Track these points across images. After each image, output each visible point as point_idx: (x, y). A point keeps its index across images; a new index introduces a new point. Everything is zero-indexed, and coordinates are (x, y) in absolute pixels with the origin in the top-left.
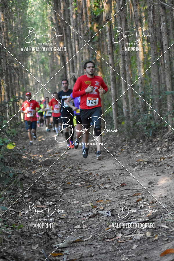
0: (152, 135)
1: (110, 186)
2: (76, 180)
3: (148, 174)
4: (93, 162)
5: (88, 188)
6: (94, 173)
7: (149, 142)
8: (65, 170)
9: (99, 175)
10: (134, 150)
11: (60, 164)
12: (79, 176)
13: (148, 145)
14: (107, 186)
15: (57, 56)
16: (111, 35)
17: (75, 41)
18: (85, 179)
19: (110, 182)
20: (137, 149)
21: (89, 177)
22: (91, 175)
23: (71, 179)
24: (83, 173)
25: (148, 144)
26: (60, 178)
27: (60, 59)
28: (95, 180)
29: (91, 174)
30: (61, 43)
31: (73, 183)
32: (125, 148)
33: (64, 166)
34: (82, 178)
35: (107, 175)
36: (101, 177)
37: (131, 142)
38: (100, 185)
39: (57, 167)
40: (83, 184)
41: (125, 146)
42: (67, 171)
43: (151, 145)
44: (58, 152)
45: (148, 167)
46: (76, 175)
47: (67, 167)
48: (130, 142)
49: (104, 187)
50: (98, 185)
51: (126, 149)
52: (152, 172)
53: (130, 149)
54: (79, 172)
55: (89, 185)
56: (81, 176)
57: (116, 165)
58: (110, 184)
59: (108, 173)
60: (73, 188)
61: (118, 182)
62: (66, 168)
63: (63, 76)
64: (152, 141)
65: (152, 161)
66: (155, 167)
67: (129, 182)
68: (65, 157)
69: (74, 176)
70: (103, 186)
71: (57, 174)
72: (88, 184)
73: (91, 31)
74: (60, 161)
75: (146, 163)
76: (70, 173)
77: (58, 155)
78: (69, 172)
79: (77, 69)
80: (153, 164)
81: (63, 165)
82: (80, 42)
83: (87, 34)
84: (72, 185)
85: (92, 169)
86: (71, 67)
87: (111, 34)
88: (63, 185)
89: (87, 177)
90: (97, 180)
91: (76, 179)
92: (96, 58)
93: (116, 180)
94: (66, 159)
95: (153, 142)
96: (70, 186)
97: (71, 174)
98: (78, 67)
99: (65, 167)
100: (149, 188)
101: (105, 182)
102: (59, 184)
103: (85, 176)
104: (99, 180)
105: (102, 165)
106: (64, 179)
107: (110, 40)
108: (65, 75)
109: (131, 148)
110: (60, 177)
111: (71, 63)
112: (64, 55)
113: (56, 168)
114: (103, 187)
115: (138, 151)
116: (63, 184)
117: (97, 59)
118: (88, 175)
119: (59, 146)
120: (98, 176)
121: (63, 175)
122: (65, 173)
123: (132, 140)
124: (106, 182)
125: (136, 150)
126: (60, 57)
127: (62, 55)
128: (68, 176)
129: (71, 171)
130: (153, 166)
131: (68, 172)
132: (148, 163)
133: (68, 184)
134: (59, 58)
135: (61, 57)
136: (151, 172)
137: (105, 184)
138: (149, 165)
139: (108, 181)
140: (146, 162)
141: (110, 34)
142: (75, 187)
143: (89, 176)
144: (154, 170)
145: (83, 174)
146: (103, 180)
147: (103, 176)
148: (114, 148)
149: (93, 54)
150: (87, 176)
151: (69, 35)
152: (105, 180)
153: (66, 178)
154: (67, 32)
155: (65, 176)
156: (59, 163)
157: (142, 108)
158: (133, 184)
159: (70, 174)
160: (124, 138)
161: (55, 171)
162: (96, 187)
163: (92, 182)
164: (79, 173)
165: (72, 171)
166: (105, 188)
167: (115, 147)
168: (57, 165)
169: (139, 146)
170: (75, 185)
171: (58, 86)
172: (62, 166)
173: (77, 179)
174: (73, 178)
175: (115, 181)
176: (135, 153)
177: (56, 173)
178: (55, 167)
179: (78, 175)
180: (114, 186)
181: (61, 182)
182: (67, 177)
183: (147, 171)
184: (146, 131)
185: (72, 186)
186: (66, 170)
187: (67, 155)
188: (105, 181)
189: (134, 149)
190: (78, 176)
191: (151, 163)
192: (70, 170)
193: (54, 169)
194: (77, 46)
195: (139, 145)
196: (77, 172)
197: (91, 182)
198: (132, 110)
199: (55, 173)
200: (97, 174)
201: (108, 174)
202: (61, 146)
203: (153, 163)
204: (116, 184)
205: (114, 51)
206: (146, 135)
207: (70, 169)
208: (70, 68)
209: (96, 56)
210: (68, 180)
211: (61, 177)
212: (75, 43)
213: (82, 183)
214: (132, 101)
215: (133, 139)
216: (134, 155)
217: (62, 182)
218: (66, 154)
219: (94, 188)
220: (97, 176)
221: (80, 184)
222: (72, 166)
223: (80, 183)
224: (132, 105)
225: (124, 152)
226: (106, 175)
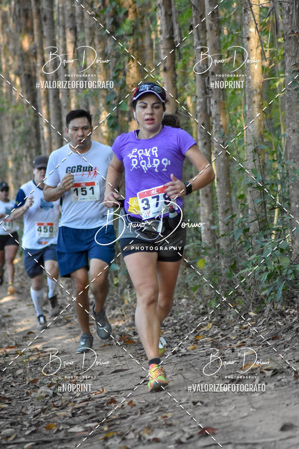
0: (283, 296)
1: (169, 433)
2: (70, 418)
3: (277, 402)
4: (116, 371)
5: (106, 439)
6: (122, 399)
7: (274, 315)
8: (37, 392)
9: (135, 405)
10: (233, 338)
11: (20, 374)
12: (79, 409)
13: (270, 325)
14: (161, 434)
15: (12, 76)
16: (171, 15)
17: (64, 33)
18: (95, 414)
19: (169, 422)
20: (240, 336)
21: (108, 410)
22: (113, 405)
23: (55, 415)
24: (89, 399)
25: (271, 322)
26: (24, 414)
27: (22, 85)
28: (125, 418)
29: (113, 401)
30: (23, 37)
31: (61, 428)
32: (205, 332)
33: (35, 381)
34: (88, 414)
35: (158, 404)
36: (142, 411)
37: (222, 317)
38: (139, 432)
39: (14, 385)
40: (91, 429)
41: (205, 328)
42: (43, 394)
43: (279, 326)
44: (14, 344)
45: (277, 383)
46: (70, 405)
47: (42, 384)
48: (219, 318)
49: (151, 437)
50: (133, 431)
51: (207, 336)
52: (288, 399)
53: (219, 336)
54: (76, 397)
55: (107, 432)
56: (83, 407)
57: (184, 378)
58: (169, 428)
59: (161, 400)
60: (63, 440)
61: (190, 425)
62: (38, 388)
63: (28, 132)
64: (282, 314)
65: (285, 367)
66: (296, 384)
67: (222, 425)
68: (34, 358)
69: (63, 408)
70: (149, 434)
71: (14, 403)
72: (106, 428)
73: (114, 4)
74: (20, 368)
75: (269, 373)
76: (51, 400)
77: (13, 350)
78: (48, 398)
80: (291, 375)
81: (31, 379)
82: (80, 37)
83: (103, 12)
84: (58, 431)
85: (115, 388)
86: (52, 106)
87: (169, 13)
88: (33, 432)
89: (101, 411)
90: (131, 417)
91: (70, 415)
92: (124, 82)
93: (185, 418)
94: (37, 364)
95: (287, 317)
96: (54, 436)
97: (55, 403)
99: (38, 384)
100: (281, 442)
101: (155, 423)
102: (21, 430)
103: (97, 407)
104: (135, 417)
105: (142, 378)
106: (34, 417)
107: (166, 30)
108: (34, 130)
109: (222, 333)
110: (23, 410)
112: (33, 73)
113: (12, 386)
114: (148, 437)
115: (244, 342)
116: (33, 428)
117: (127, 83)
118: (103, 403)
119: (16, 327)
120: (132, 407)
121: (32, 404)
122: (38, 399)
123: (224, 312)
124: (158, 422)
125: (239, 338)
126: (21, 80)
127: (27, 72)
128: (45, 407)
129: (55, 394)
130: (289, 382)
131: (47, 396)
132: (276, 372)
133: (48, 428)
134: (18, 82)
135: (23, 80)
136: (285, 397)
137: (155, 429)
138: (279, 377)
139: (162, 421)
140: (268, 370)
141: (166, 13)
142: (67, 436)
143: (107, 408)
144: (295, 391)
145: (90, 403)
146: (147, 417)
147: (147, 406)
148: (174, 334)
149: (118, 71)
150: (100, 406)
151: (48, 16)
152: (155, 418)
153: (40, 413)
154: (41, 7)
155: (37, 407)
156: (19, 372)
157: (257, 222)
158: (237, 429)
159: (53, 402)
160: (202, 307)
161: (7, 395)
162: (129, 437)
163: (118, 422)
164: (79, 400)
166: (156, 440)
167: (176, 330)
168: (12, 378)
169: (246, 328)
170: (69, 431)
171: (15, 160)
172: (27, 382)
173: (74, 415)
174: (62, 413)
175: (182, 420)
176: (234, 346)
177: (10, 399)
178: (7, 383)
179: (77, 406)
180: (181, 434)
181: (28, 425)
182: (43, 411)
183: (274, 396)
184: (265, 286)
185: (61, 435)
186: (39, 391)
187: (42, 352)
188: (156, 420)
189: (233, 335)
190: (75, 409)
191: (282, 372)
192: (51, 392)
193: (5, 388)
194: (70, 48)
195: (245, 326)
196: (71, 397)
197: (113, 423)
198: (225, 227)
199: (7, 401)
200: (130, 403)
201: (161, 403)
202: (21, 326)
203: (288, 374)
204: (186, 429)
205: (176, 62)
206: (265, 296)
207: (53, 387)
208: (48, 109)
209: (125, 75)
210: (46, 418)
211: (27, 410)
212: (65, 40)
213: (88, 425)
214: (226, 203)
216: (233, 351)
217: (31, 426)
218: (37, 350)
219: (124, 439)
220: (129, 407)
221: (83, 430)
222: (57, 381)
223: (83, 428)
224: (226, 212)
225: (202, 343)
226: (154, 405)
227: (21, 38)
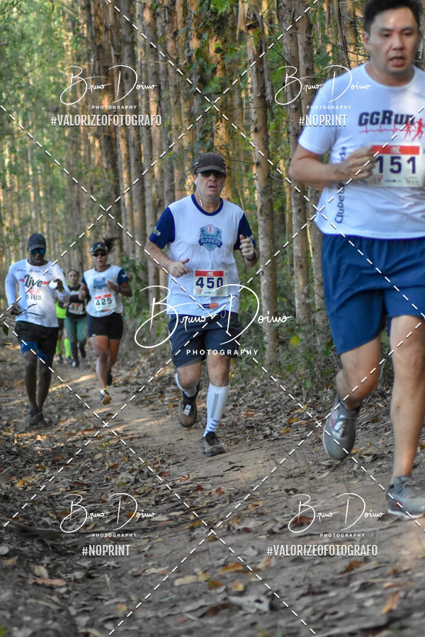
0: (384, 375)
1: (260, 523)
2: (154, 505)
5: (192, 529)
6: (209, 486)
8: (117, 478)
9: (223, 493)
11: (99, 459)
12: (163, 496)
13: (370, 406)
14: (251, 524)
15: (91, 138)
16: (262, 72)
18: (180, 502)
19: (260, 511)
21: (194, 498)
22: (199, 492)
24: (174, 486)
25: (371, 403)
26: (104, 502)
27: (101, 148)
28: (213, 507)
29: (199, 488)
32: (299, 414)
33: (115, 466)
34: (173, 502)
35: (248, 493)
36: (231, 499)
37: (318, 398)
38: (228, 521)
39: (93, 470)
40: (175, 518)
41: (299, 411)
42: (125, 481)
43: (380, 408)
44: (92, 426)
45: (378, 469)
46: (153, 492)
47: (123, 469)
48: (314, 399)
49: (241, 527)
50: (222, 520)
51: (302, 419)
53: (315, 418)
54: (160, 484)
55: (193, 521)
56: (167, 495)
58: (261, 517)
60: (145, 529)
61: (283, 513)
62: (119, 473)
65: (386, 452)
68: (114, 442)
69: (146, 495)
70: (239, 524)
71: (92, 489)
72: (192, 518)
73: (201, 60)
74: (99, 452)
75: (368, 459)
76: (133, 487)
77: (92, 433)
78: (130, 484)
79: (153, 177)
81: (111, 464)
82: (164, 95)
83: (189, 68)
84: (141, 520)
85: (202, 474)
86: (133, 170)
87: (261, 70)
89: (187, 499)
90: (219, 506)
91: (154, 503)
92: (212, 144)
93: (277, 507)
96: (136, 524)
97: (137, 490)
98: (156, 170)
99: (118, 470)
101: (245, 512)
103: (182, 494)
104: (224, 505)
105: (231, 463)
107: (258, 88)
109: (317, 415)
110: (103, 497)
111: (132, 160)
112: (113, 135)
113: (90, 472)
114: (238, 527)
117: (215, 145)
118: (189, 491)
120: (220, 495)
121: (112, 491)
122: (118, 485)
123: (320, 394)
124: (248, 511)
126: (100, 142)
129: (136, 481)
131: (128, 482)
132: (376, 458)
134: (97, 144)
135: (103, 142)
137: (245, 519)
138: (379, 463)
139: (252, 509)
140: (368, 455)
141: (257, 70)
142: (150, 525)
143: (193, 495)
145: (175, 490)
147: (236, 494)
148: (266, 417)
149: (205, 132)
150: (185, 494)
152: (245, 507)
156: (99, 456)
159: (135, 489)
160: (296, 387)
161: (86, 481)
162: (216, 527)
163: (205, 511)
164: (163, 487)
165: (140, 480)
166: (247, 530)
167: (268, 413)
168: (90, 463)
170: (152, 519)
172: (107, 468)
173: (157, 503)
174: (145, 500)
175: (274, 508)
177: (88, 485)
178: (86, 468)
179: (160, 494)
180: (273, 524)
186: (120, 477)
188: (245, 509)
190: (159, 496)
191: (383, 457)
192: (133, 478)
193: (83, 473)
196: (155, 484)
197: (199, 511)
198: (321, 301)
199: (85, 488)
200: (219, 490)
201: (251, 490)
204: (278, 519)
205: (268, 121)
207: (134, 473)
208: (129, 173)
209: (212, 136)
211: (107, 497)
212: (148, 99)
213: (172, 514)
215: (325, 390)
219: (211, 529)
220: (217, 495)
221: (167, 519)
223: (167, 517)
225: (296, 426)
226: (245, 493)
227: (100, 97)
